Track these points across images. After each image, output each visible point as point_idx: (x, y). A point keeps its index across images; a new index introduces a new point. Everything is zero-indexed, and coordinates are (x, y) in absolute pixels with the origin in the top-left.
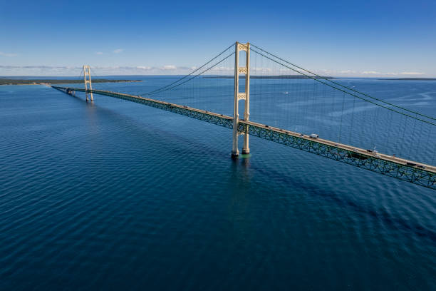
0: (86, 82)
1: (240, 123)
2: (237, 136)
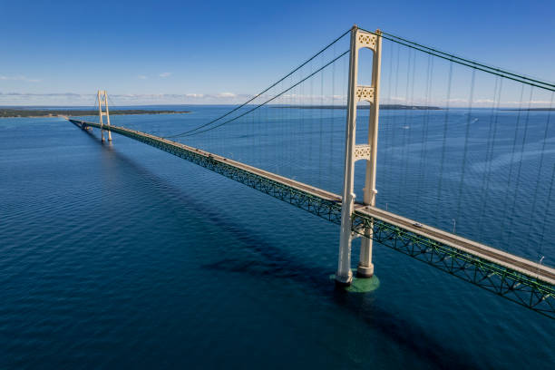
0: (102, 114)
1: (356, 212)
2: (350, 240)
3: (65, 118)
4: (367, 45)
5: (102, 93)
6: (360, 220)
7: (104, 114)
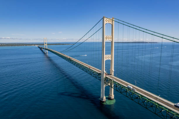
0: (45, 45)
1: (106, 77)
2: (104, 87)
3: (37, 46)
4: (109, 23)
5: (45, 38)
6: (107, 80)
7: (46, 45)
